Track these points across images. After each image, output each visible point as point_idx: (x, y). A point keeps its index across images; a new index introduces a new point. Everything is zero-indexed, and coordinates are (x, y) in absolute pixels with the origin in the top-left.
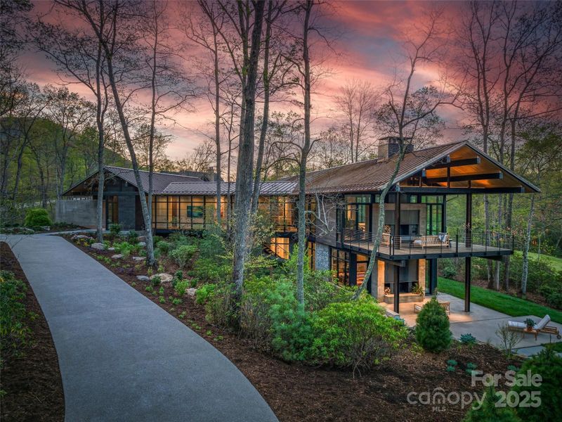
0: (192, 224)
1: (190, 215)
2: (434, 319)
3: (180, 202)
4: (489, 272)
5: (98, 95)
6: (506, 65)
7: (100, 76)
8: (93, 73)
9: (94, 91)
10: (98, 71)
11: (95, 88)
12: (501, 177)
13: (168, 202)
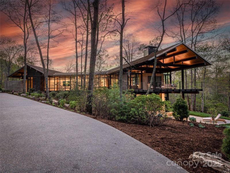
0: (65, 88)
1: (64, 85)
2: (182, 105)
3: (60, 79)
4: (188, 104)
5: (24, 32)
6: (192, 21)
7: (25, 24)
8: (22, 22)
9: (22, 30)
10: (24, 22)
11: (23, 28)
12: (197, 58)
13: (55, 80)
